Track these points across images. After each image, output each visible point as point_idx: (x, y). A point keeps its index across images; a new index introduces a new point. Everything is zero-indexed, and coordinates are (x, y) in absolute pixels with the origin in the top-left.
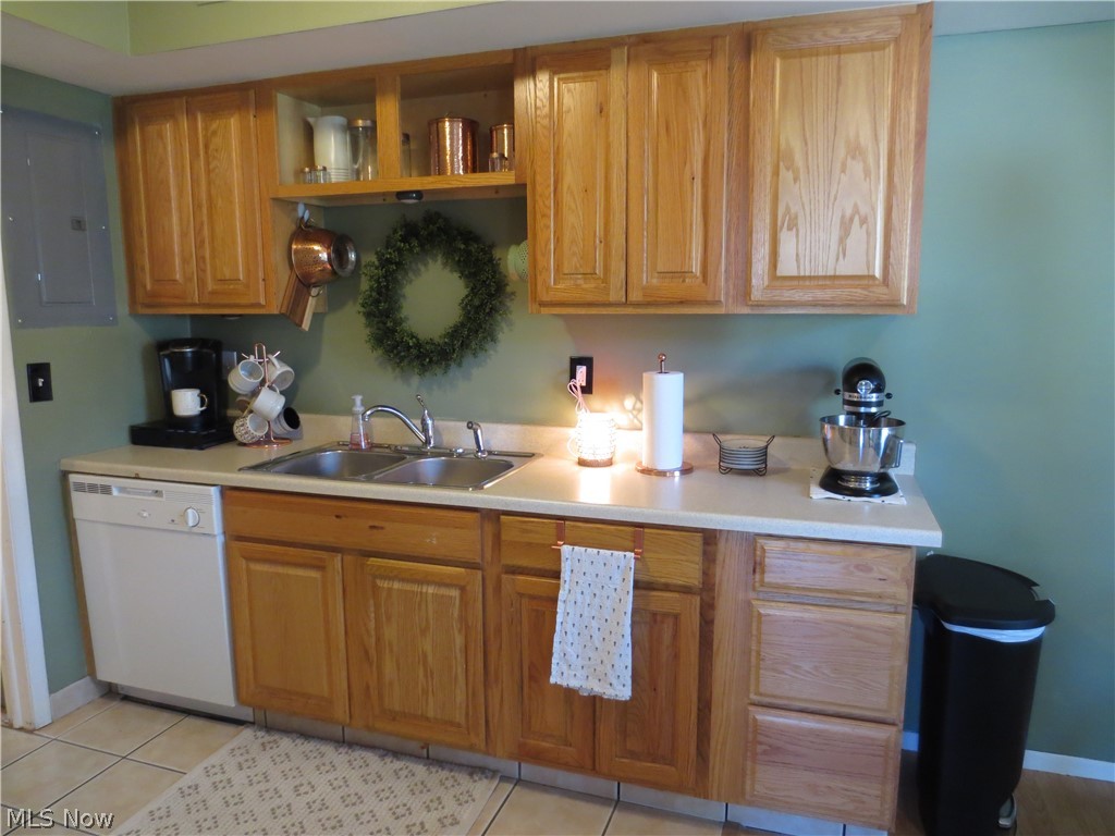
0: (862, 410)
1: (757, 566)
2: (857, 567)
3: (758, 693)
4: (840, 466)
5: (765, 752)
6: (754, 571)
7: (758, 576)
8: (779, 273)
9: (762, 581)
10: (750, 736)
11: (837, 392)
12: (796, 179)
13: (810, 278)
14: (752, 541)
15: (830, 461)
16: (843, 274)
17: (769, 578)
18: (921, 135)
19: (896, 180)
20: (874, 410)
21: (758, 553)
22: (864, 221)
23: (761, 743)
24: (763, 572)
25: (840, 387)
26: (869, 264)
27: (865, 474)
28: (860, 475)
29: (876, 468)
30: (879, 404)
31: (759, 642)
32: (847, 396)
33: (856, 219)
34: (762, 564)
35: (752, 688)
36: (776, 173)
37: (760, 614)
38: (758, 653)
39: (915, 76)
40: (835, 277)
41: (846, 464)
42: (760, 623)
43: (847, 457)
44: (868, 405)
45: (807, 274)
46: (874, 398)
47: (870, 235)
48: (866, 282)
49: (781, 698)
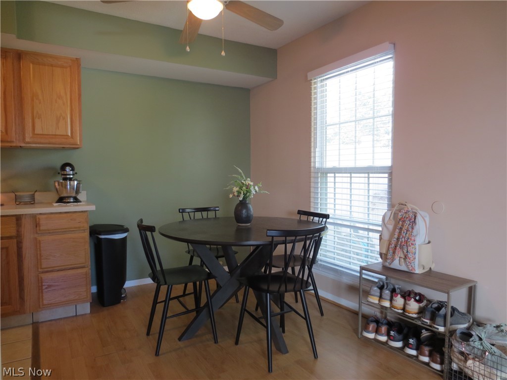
0: (68, 176)
1: (37, 225)
2: (71, 220)
3: (41, 268)
4: (62, 196)
5: (46, 288)
6: (36, 227)
7: (38, 228)
8: (36, 133)
9: (39, 230)
10: (40, 284)
11: (59, 173)
12: (40, 103)
13: (47, 135)
14: (34, 217)
15: (59, 195)
16: (58, 134)
17: (42, 228)
18: (80, 95)
19: (73, 107)
20: (72, 176)
21: (37, 220)
22: (64, 118)
23: (44, 285)
24: (40, 226)
25: (60, 171)
26: (67, 132)
27: (70, 197)
28: (69, 197)
29: (74, 195)
30: (73, 175)
31: (40, 251)
32: (63, 173)
33: (61, 117)
34: (39, 224)
35: (39, 267)
36: (33, 100)
37: (40, 241)
38: (40, 254)
39: (77, 79)
40: (55, 135)
41: (64, 195)
42: (40, 244)
43: (64, 192)
44: (70, 175)
45: (46, 133)
46: (71, 172)
47: (66, 123)
48: (66, 137)
49: (49, 268)
